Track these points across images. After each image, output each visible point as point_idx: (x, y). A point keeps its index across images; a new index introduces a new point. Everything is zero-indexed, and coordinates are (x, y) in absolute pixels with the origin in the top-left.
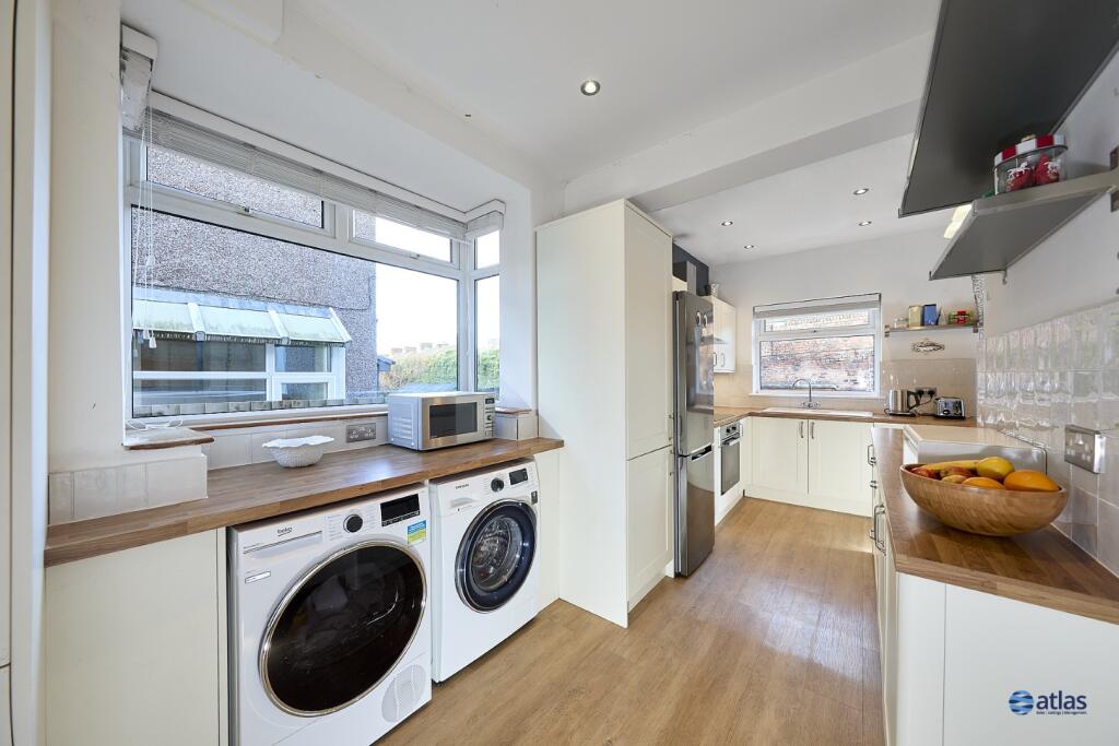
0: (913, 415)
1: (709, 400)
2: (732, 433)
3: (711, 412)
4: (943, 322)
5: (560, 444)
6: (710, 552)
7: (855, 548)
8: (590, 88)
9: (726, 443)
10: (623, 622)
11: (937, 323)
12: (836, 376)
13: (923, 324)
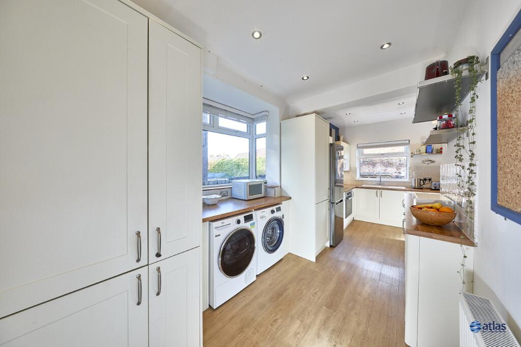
0: (422, 189)
1: (342, 181)
2: (349, 195)
3: (343, 186)
4: (434, 152)
5: (290, 198)
6: (342, 239)
7: (398, 238)
8: (305, 78)
9: (347, 198)
10: (314, 260)
11: (432, 152)
12: (392, 171)
13: (426, 153)
